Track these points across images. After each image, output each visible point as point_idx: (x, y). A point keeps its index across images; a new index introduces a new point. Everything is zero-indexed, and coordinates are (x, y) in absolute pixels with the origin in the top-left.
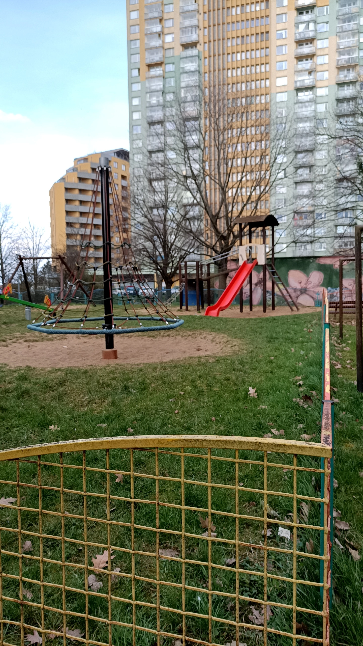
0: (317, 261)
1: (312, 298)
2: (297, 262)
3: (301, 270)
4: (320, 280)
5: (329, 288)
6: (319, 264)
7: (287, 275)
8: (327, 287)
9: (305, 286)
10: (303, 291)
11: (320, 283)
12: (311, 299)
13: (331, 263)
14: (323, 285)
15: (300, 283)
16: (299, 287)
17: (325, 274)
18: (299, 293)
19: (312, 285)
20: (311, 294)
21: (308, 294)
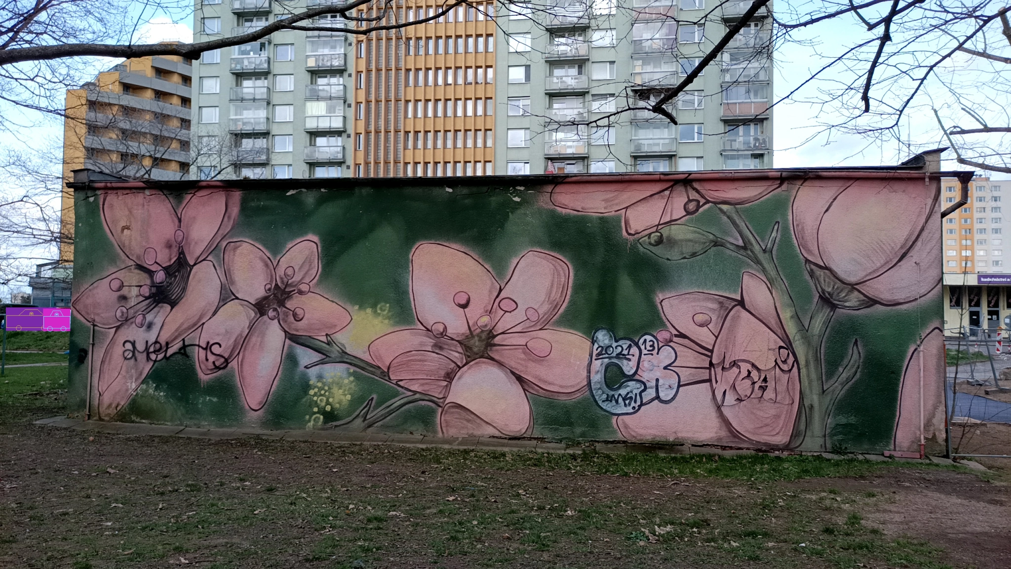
0: (543, 200)
1: (520, 379)
2: (452, 201)
3: (465, 241)
4: (556, 295)
5: (603, 337)
6: (553, 215)
7: (402, 263)
8: (590, 333)
9: (485, 320)
10: (476, 344)
11: (556, 307)
12: (517, 389)
13: (610, 212)
14: (569, 320)
15: (464, 306)
16: (457, 325)
17: (581, 264)
18: (456, 355)
19: (519, 316)
20: (514, 359)
21: (500, 364)
